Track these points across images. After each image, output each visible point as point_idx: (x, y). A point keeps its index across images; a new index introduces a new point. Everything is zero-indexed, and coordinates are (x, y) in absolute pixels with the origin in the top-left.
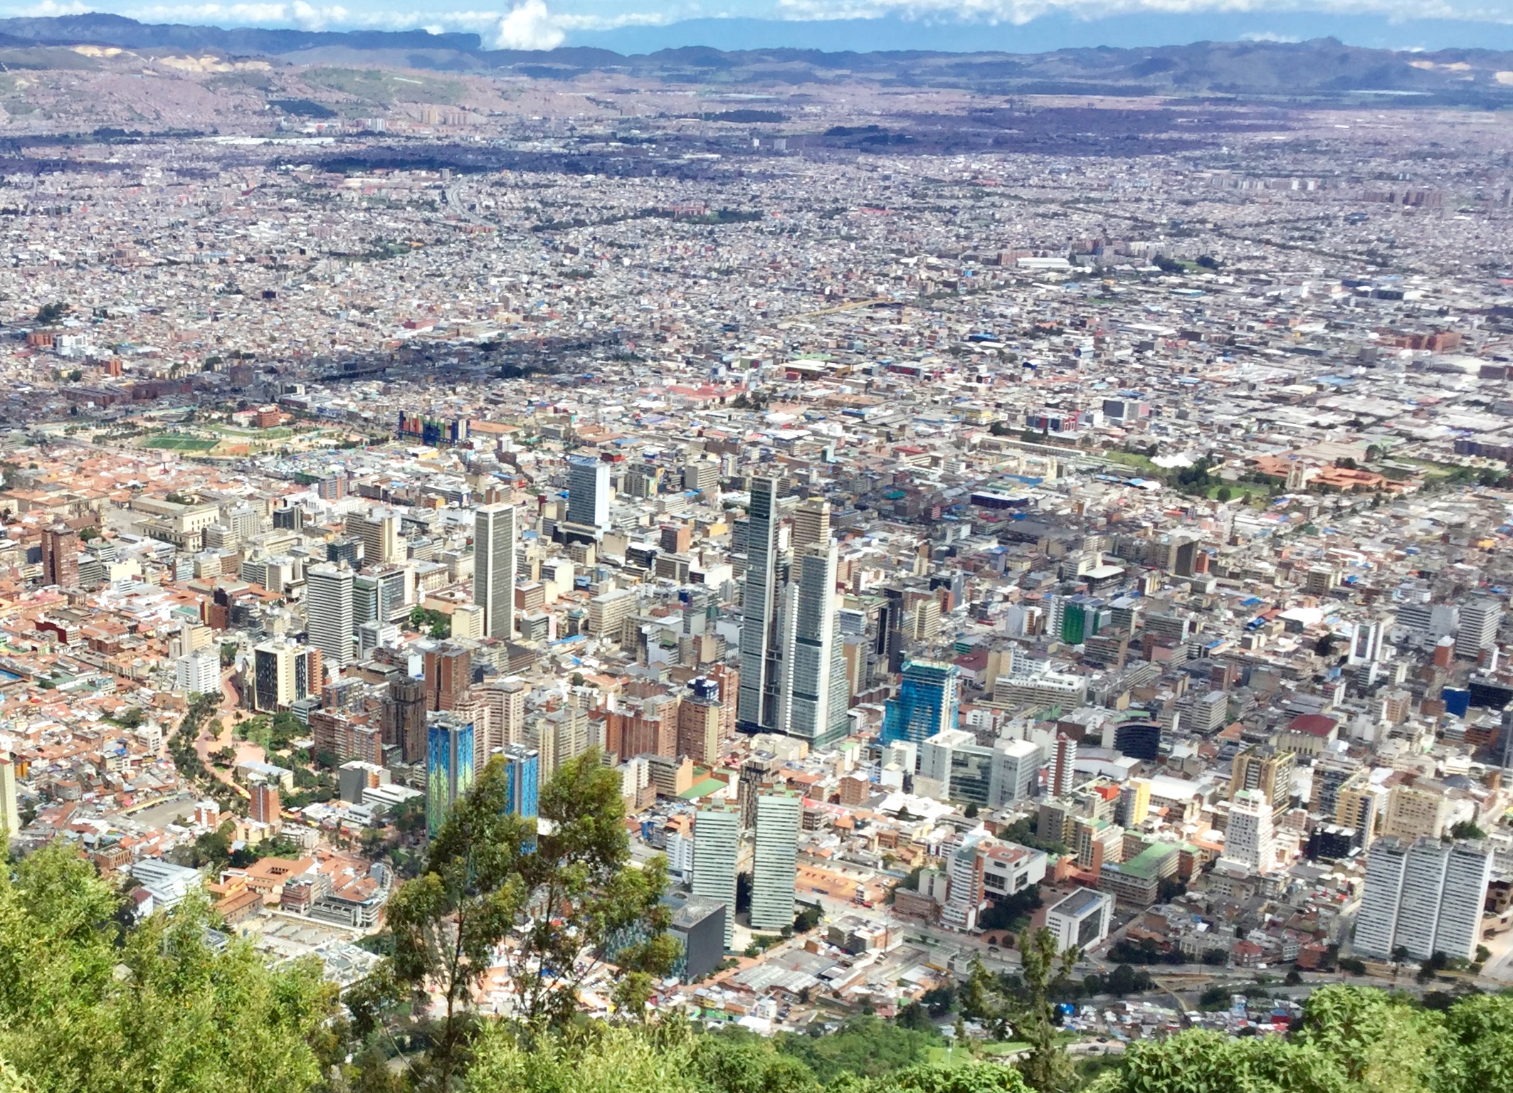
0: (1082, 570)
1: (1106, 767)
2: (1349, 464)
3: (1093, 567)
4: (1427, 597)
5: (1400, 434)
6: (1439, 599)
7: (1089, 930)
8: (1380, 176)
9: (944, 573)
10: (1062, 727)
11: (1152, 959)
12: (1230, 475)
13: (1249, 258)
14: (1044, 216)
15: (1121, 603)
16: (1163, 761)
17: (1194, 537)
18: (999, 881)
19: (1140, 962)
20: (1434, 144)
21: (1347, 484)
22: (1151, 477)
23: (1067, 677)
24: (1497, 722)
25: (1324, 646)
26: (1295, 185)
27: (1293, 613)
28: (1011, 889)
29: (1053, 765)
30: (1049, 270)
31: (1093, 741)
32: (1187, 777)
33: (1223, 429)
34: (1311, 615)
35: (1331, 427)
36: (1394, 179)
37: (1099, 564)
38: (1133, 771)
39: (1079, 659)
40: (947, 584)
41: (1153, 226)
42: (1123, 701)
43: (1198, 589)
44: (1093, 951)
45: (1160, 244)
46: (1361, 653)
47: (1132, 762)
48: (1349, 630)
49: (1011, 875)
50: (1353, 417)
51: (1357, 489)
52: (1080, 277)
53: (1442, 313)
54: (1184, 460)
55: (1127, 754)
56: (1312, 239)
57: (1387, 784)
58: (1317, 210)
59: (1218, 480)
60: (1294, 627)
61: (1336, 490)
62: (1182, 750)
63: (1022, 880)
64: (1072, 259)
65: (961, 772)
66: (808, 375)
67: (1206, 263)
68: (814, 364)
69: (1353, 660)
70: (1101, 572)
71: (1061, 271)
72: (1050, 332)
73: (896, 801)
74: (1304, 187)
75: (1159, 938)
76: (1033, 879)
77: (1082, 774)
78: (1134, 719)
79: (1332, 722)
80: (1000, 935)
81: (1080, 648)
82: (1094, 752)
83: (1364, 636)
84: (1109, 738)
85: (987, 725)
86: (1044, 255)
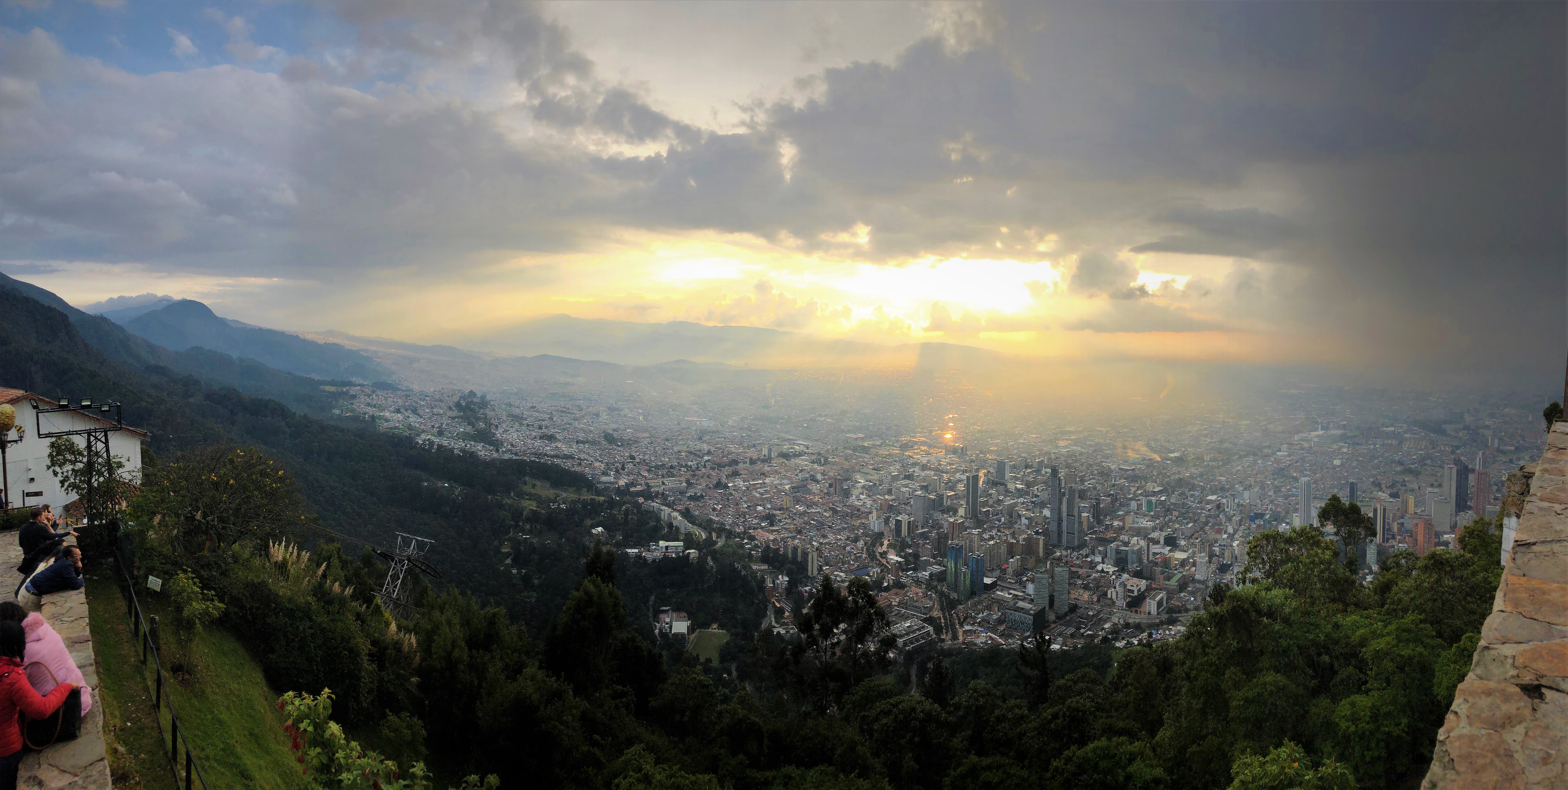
0: (1151, 489)
1: (1162, 551)
3: (1154, 488)
4: (1242, 489)
7: (1160, 604)
9: (1112, 492)
10: (1149, 539)
11: (1180, 612)
12: (1189, 458)
15: (1163, 498)
16: (1177, 547)
17: (1182, 477)
18: (1132, 591)
19: (1176, 613)
22: (1169, 460)
23: (1149, 523)
24: (1262, 523)
25: (1218, 507)
27: (1210, 498)
28: (1136, 594)
29: (1146, 551)
31: (1158, 542)
32: (1185, 551)
34: (1213, 498)
39: (1152, 517)
40: (1112, 495)
43: (1183, 492)
44: (1162, 611)
46: (1228, 508)
47: (1169, 548)
48: (1224, 501)
49: (1135, 589)
54: (1177, 455)
57: (1238, 545)
59: (1187, 460)
60: (1210, 501)
61: (1217, 461)
62: (1183, 543)
63: (1139, 590)
65: (1119, 556)
69: (1226, 510)
70: (1157, 489)
73: (1099, 568)
75: (1180, 605)
76: (1142, 590)
77: (1155, 554)
78: (1168, 534)
79: (1222, 529)
80: (1134, 609)
81: (1152, 513)
82: (1158, 546)
83: (1228, 502)
84: (1162, 541)
85: (1126, 540)
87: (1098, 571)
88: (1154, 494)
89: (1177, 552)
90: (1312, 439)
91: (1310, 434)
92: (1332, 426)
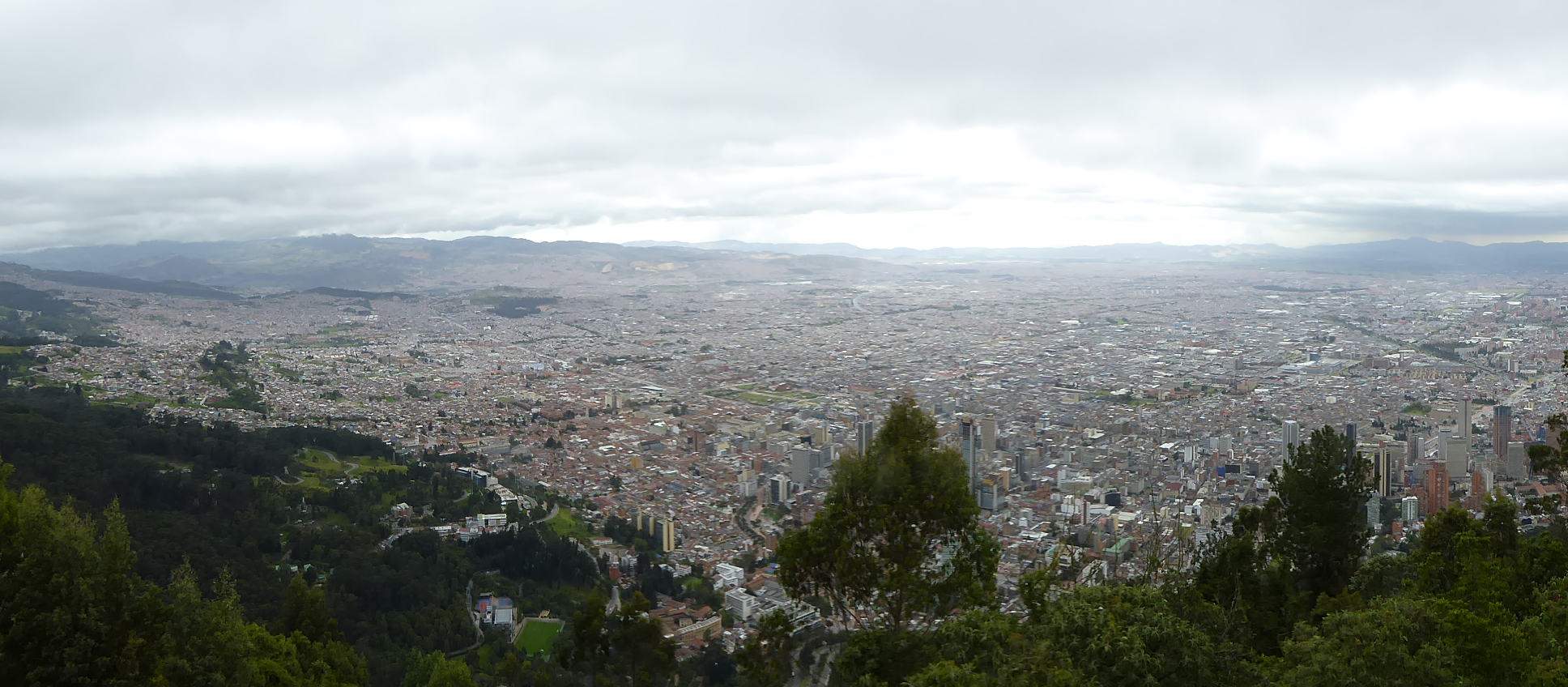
1: (1103, 512)
2: (1177, 389)
3: (1093, 434)
4: (1208, 435)
5: (1194, 377)
6: (1211, 435)
8: (1179, 288)
9: (1040, 441)
10: (1086, 497)
12: (1139, 396)
14: (1068, 305)
16: (1122, 507)
17: (1128, 420)
20: (1196, 277)
21: (1178, 397)
23: (1086, 478)
25: (1176, 457)
26: (1153, 292)
27: (1165, 446)
29: (1082, 513)
31: (1097, 502)
32: (1132, 512)
33: (1135, 380)
35: (1172, 376)
36: (1183, 289)
37: (1096, 433)
38: (1112, 512)
39: (1090, 470)
41: (1105, 308)
42: (1107, 484)
43: (1131, 439)
45: (1109, 314)
46: (1188, 458)
47: (1111, 508)
48: (1184, 450)
50: (1178, 372)
51: (1182, 398)
53: (1204, 334)
55: (1110, 505)
58: (1160, 300)
59: (1135, 399)
60: (1165, 450)
61: (1175, 399)
66: (986, 367)
67: (1125, 320)
68: (989, 363)
69: (1186, 461)
72: (1073, 347)
74: (1155, 292)
77: (1093, 516)
78: (1111, 491)
79: (1181, 485)
82: (1097, 506)
89: (1121, 513)
90: (1298, 371)
91: (1296, 366)
92: (1323, 355)
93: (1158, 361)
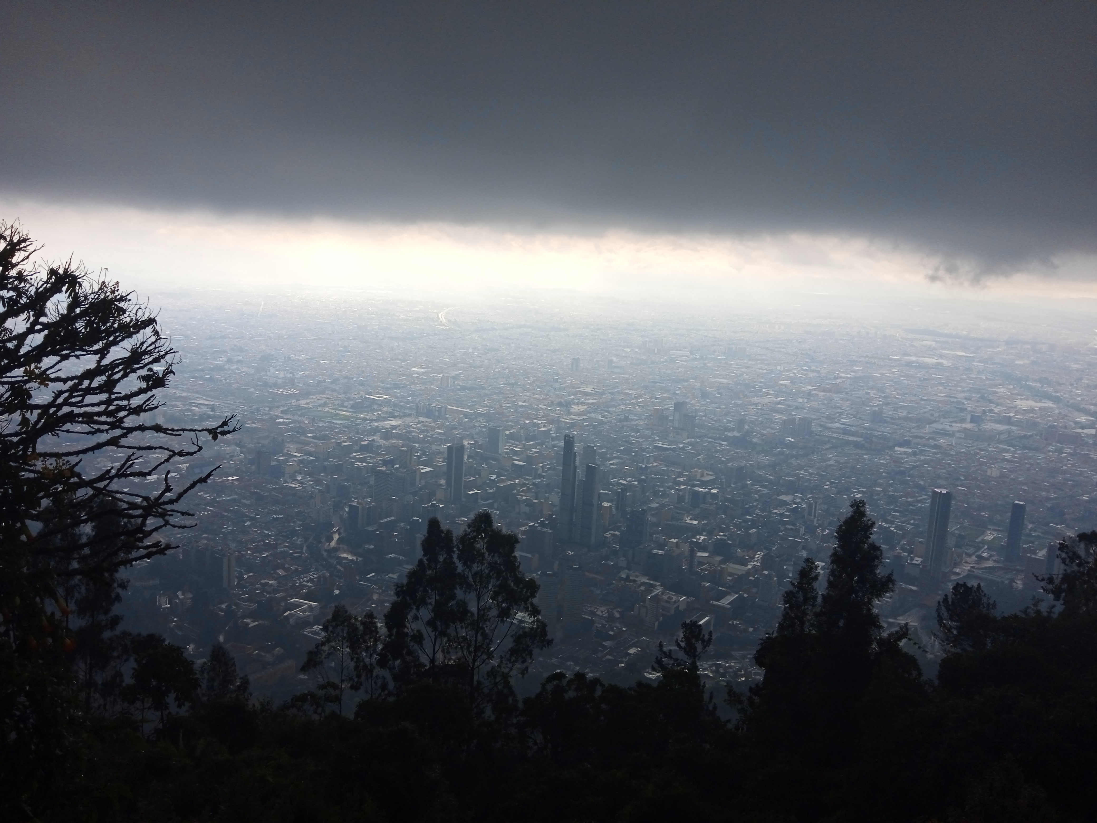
0: (698, 478)
1: (710, 559)
3: (702, 475)
9: (643, 477)
10: (692, 542)
13: (760, 355)
15: (714, 491)
16: (732, 557)
18: (667, 607)
22: (725, 439)
23: (693, 521)
25: (794, 510)
27: (783, 497)
29: (688, 558)
30: (683, 356)
31: (704, 548)
34: (788, 498)
37: (705, 475)
40: (644, 480)
42: (716, 532)
46: (810, 514)
47: (719, 558)
49: (673, 606)
52: (695, 359)
54: (736, 434)
55: (719, 554)
56: (784, 348)
60: (782, 503)
62: (740, 553)
64: (692, 353)
65: (650, 561)
66: (587, 394)
68: (589, 390)
69: (806, 516)
70: (706, 478)
71: (687, 356)
73: (624, 573)
76: (681, 609)
77: (699, 563)
80: (668, 633)
81: (698, 510)
82: (704, 553)
84: (710, 547)
85: (662, 540)
86: (680, 350)
87: (622, 579)
88: (703, 484)
89: (731, 565)
90: (954, 432)
91: (951, 426)
92: (988, 418)
93: (779, 403)
